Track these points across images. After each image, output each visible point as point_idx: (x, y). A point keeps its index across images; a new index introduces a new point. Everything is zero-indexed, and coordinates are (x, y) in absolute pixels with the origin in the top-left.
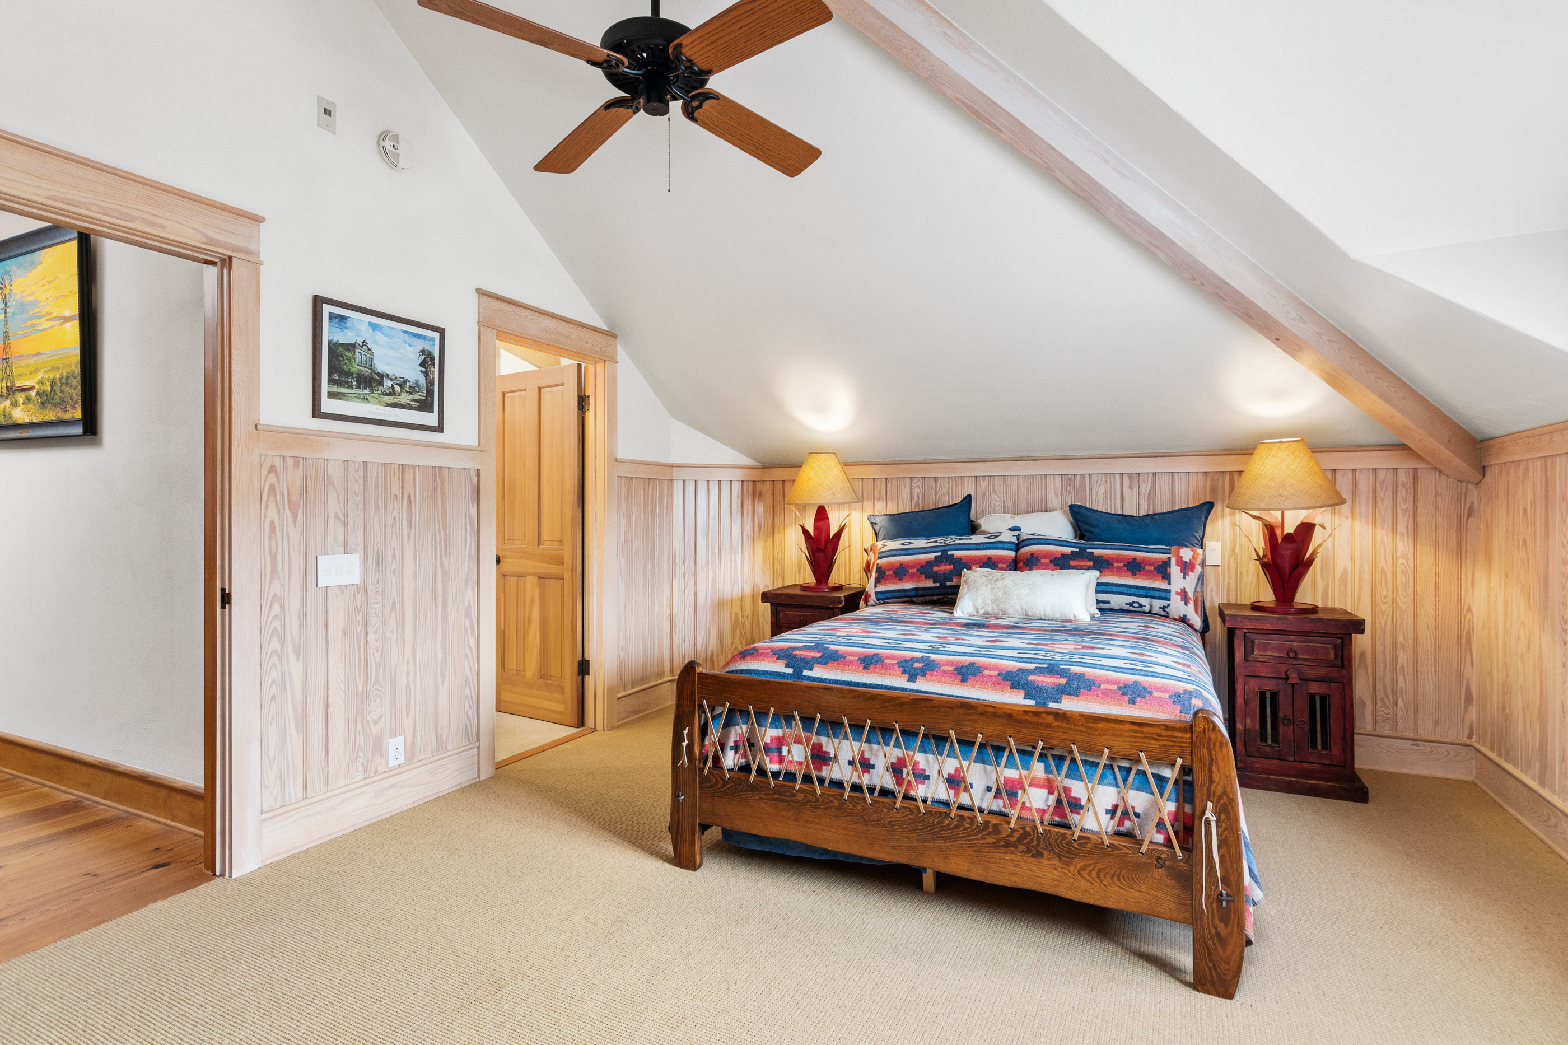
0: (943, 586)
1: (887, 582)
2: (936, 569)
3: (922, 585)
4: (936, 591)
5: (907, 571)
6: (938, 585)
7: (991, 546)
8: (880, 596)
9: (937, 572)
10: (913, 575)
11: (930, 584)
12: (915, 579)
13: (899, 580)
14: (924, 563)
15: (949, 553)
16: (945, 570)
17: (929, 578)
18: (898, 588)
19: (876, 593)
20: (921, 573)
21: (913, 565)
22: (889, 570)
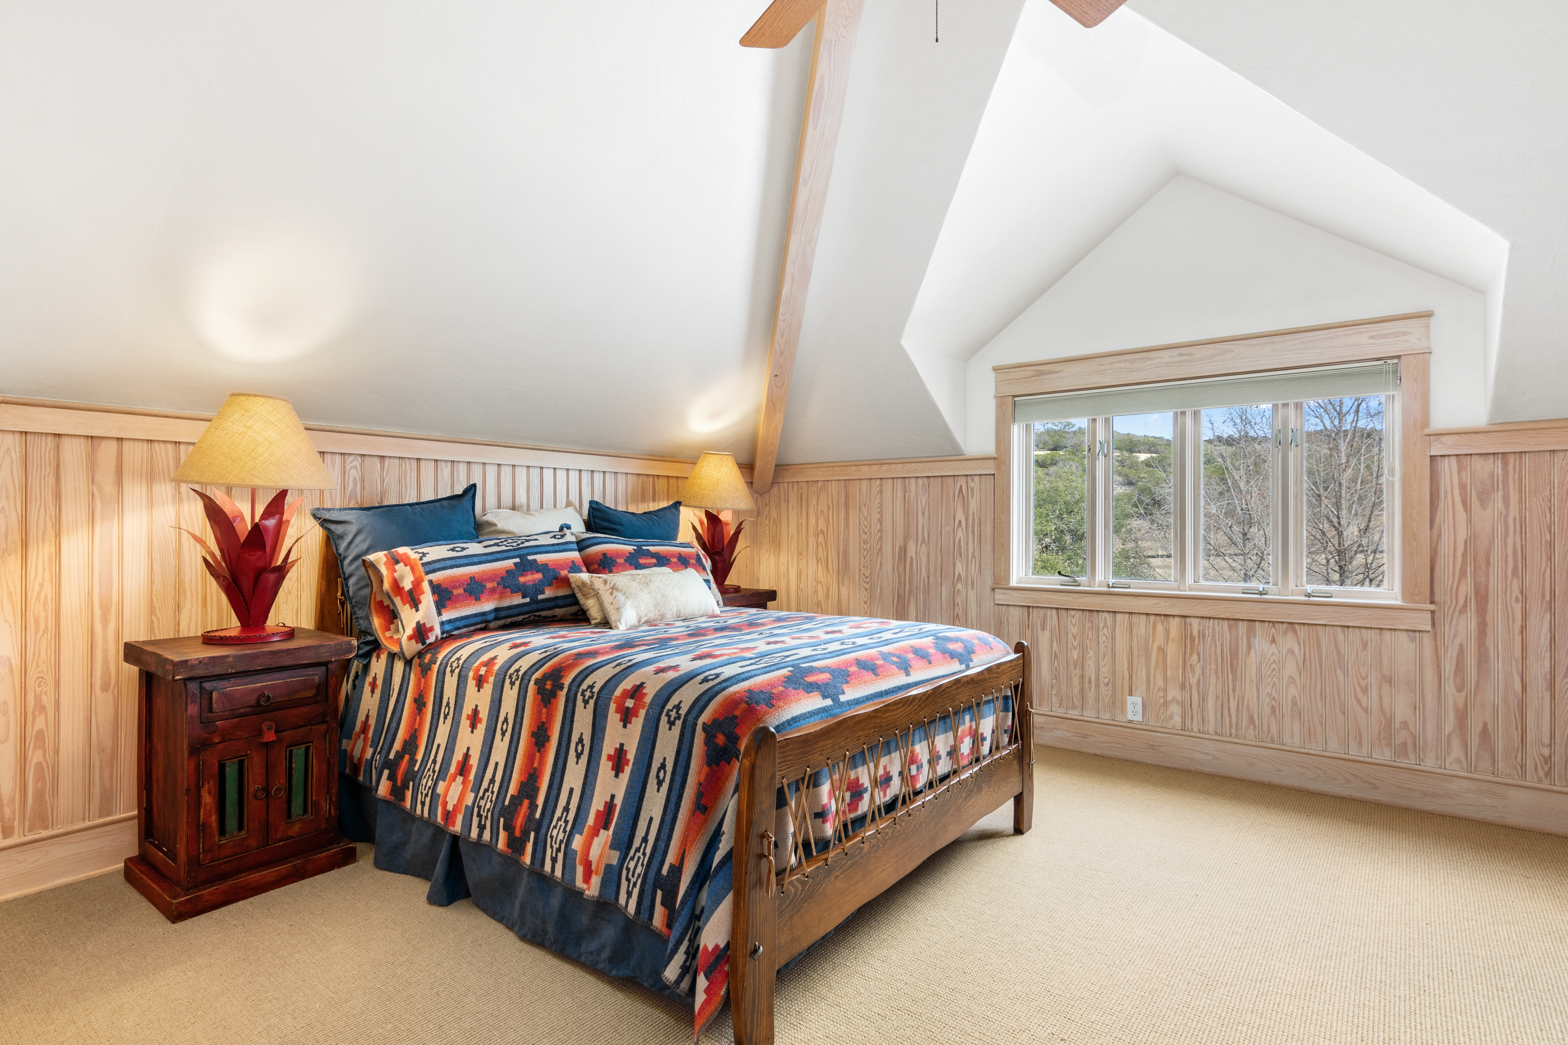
0: (534, 601)
1: (458, 605)
2: (522, 579)
3: (506, 603)
4: (526, 609)
5: (484, 587)
6: (528, 600)
7: (562, 547)
8: (447, 627)
9: (524, 584)
10: (493, 591)
11: (517, 600)
12: (497, 596)
13: (476, 600)
14: (504, 573)
15: (530, 558)
16: (534, 581)
17: (516, 592)
18: (474, 612)
19: (442, 624)
20: (505, 587)
21: (492, 576)
22: (455, 587)
